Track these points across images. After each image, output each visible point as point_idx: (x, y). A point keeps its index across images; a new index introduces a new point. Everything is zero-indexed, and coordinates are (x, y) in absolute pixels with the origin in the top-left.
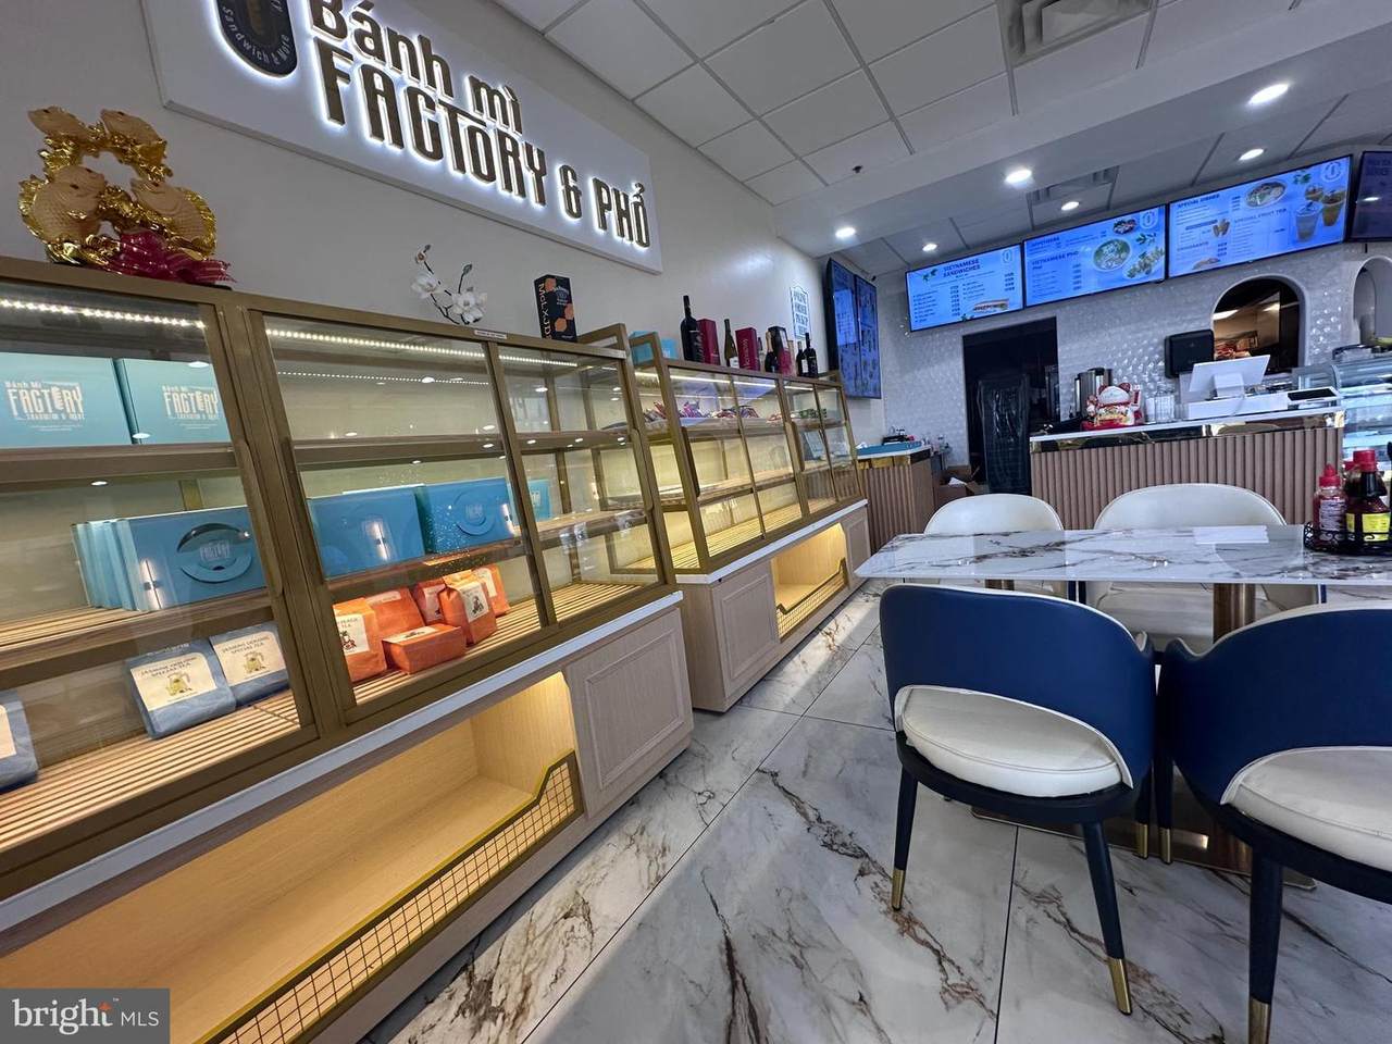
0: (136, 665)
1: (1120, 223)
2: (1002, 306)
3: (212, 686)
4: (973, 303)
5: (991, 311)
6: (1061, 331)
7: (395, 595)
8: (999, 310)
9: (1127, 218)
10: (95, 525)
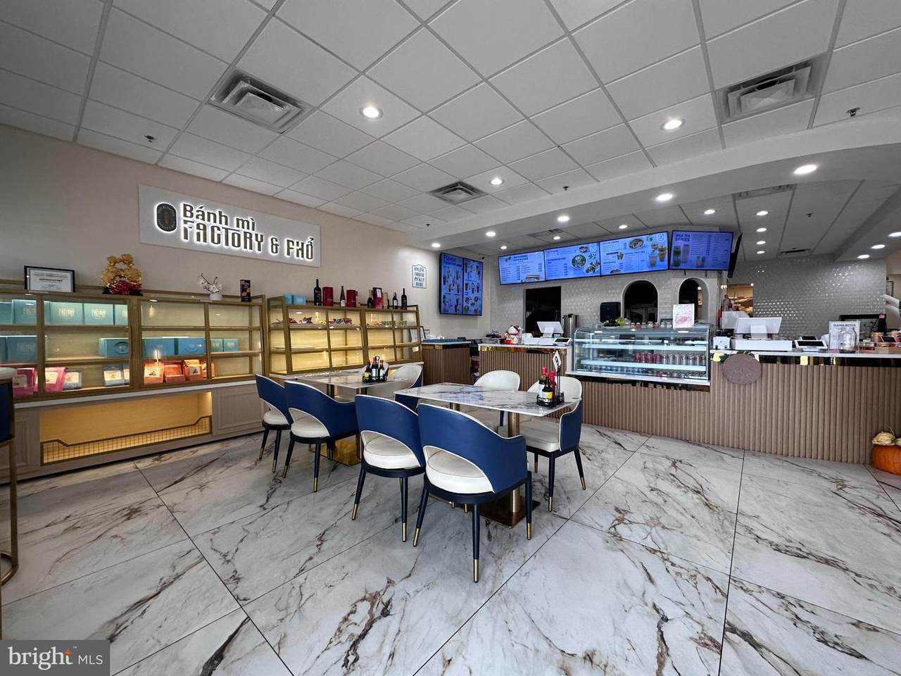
0: (105, 370)
1: (581, 248)
2: (537, 278)
3: (120, 378)
4: (525, 276)
5: (533, 280)
6: (563, 292)
7: (176, 366)
8: (536, 280)
9: (585, 246)
10: (102, 339)
